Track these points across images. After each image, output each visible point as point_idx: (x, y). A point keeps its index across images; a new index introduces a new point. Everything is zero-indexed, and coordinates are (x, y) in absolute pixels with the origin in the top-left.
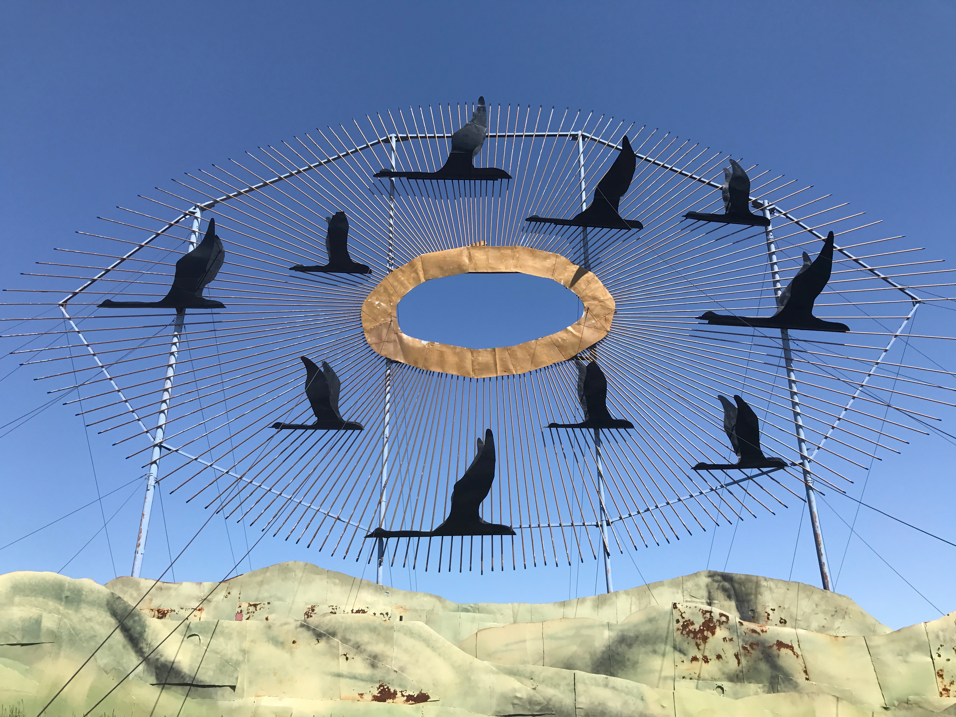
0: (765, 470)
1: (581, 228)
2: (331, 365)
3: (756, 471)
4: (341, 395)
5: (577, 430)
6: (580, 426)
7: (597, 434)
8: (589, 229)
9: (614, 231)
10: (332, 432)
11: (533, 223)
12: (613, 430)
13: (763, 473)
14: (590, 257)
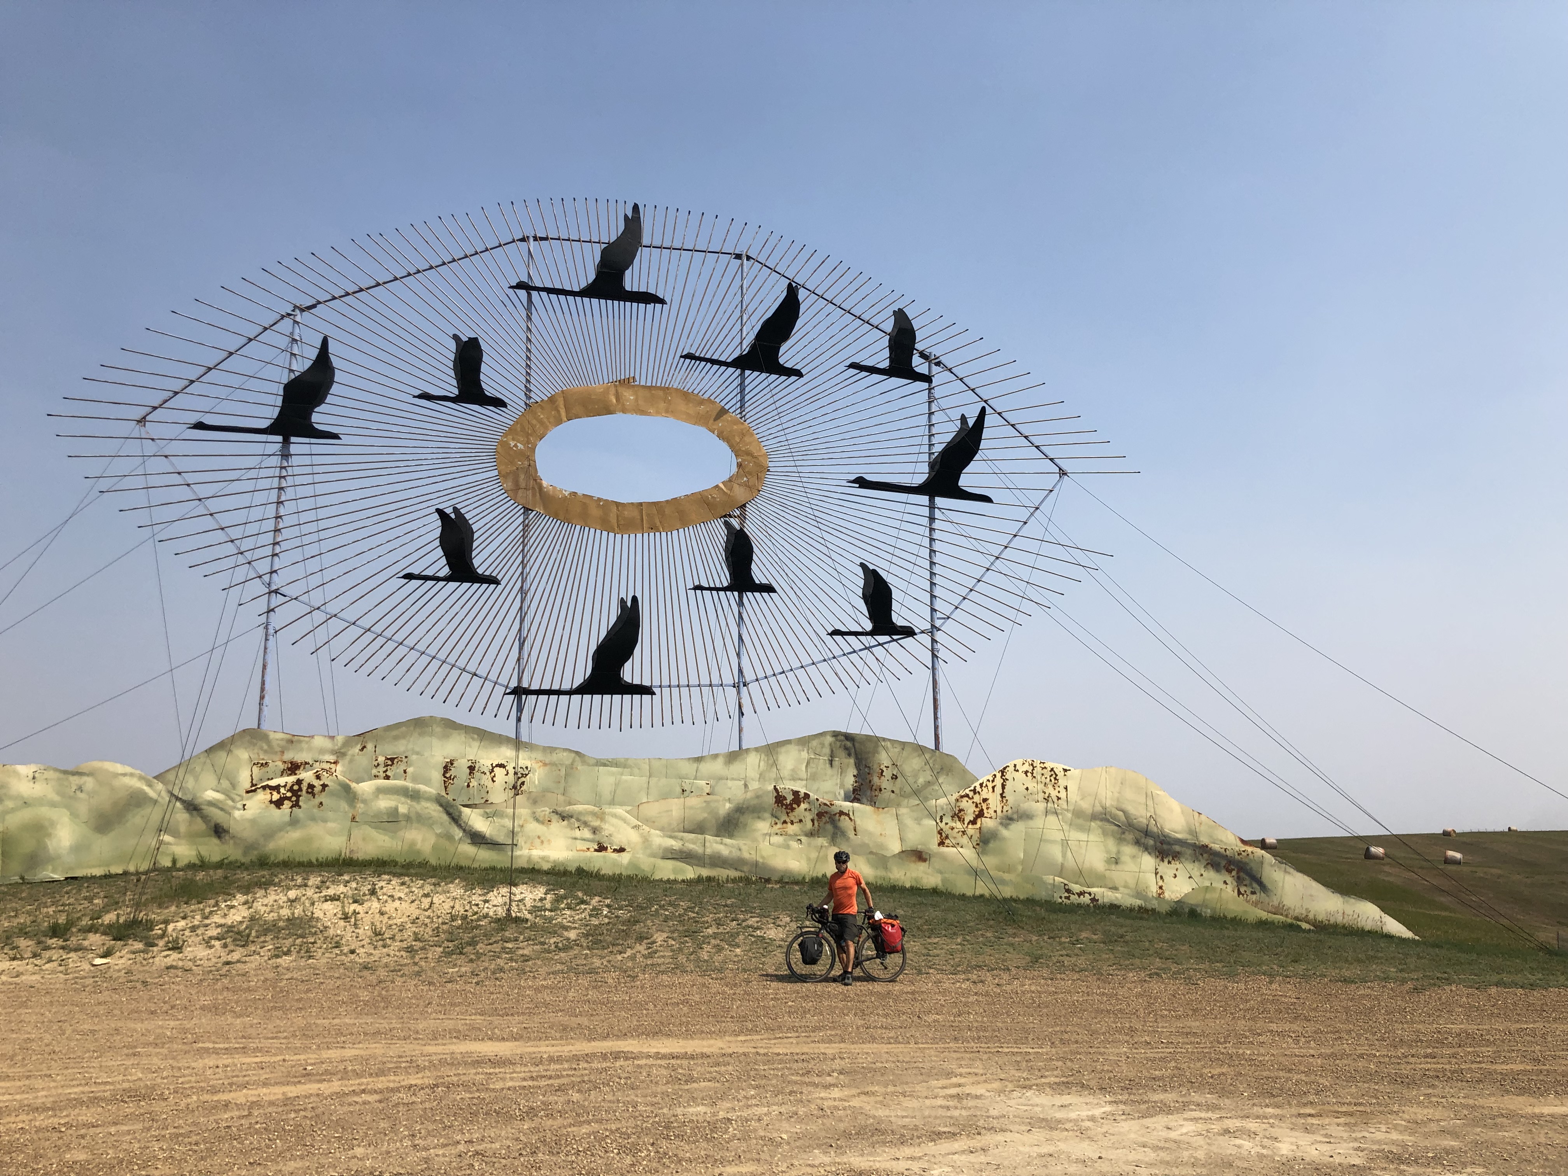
0: (895, 637)
1: (739, 371)
2: (463, 511)
3: (887, 638)
4: (475, 545)
5: (722, 593)
6: (724, 589)
7: (741, 598)
8: (747, 372)
9: (773, 377)
10: (466, 585)
11: (688, 361)
12: (757, 594)
13: (894, 640)
14: (746, 405)
